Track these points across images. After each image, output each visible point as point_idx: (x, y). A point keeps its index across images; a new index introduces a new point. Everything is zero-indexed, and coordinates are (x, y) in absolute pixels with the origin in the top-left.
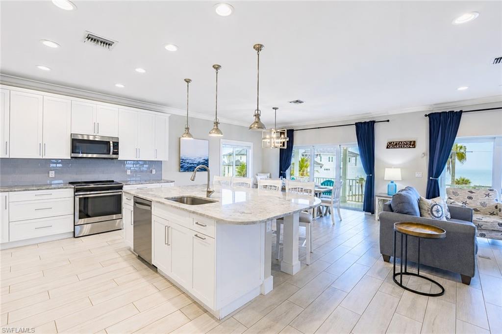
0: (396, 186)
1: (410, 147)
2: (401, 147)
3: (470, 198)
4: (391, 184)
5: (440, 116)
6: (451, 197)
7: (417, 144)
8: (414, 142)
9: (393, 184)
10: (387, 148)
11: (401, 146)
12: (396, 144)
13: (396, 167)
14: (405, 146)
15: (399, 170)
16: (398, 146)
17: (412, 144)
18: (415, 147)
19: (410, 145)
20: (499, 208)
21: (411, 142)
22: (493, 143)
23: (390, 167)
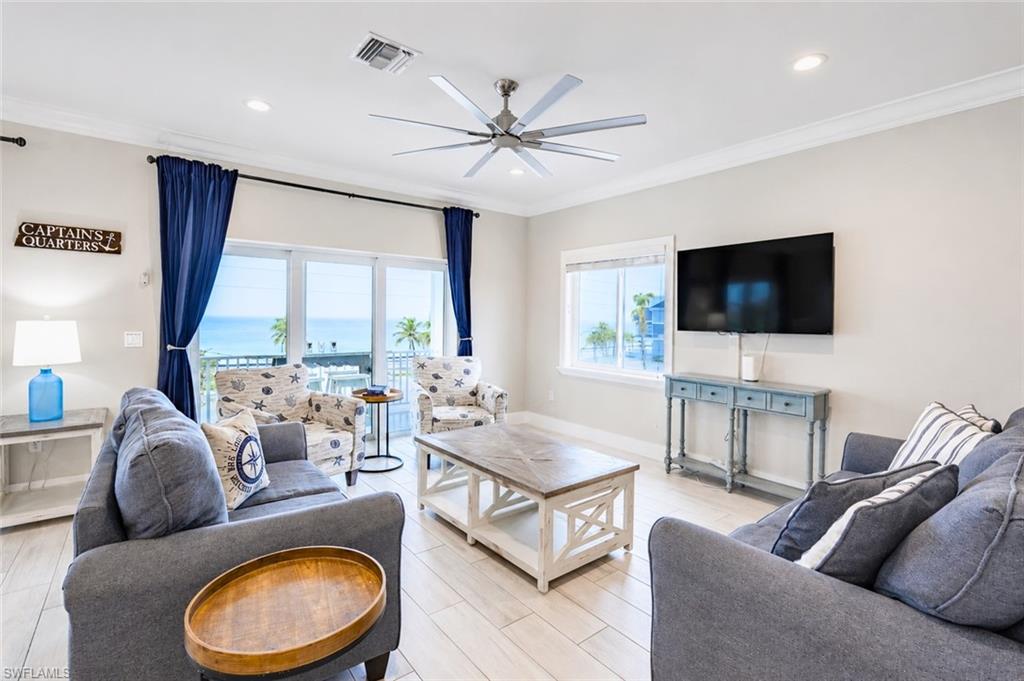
0: (61, 382)
1: (101, 251)
2: (73, 248)
3: (267, 391)
4: (41, 379)
5: (190, 172)
6: (230, 397)
7: (127, 243)
8: (118, 236)
9: (51, 379)
10: (19, 243)
11: (73, 245)
12: (55, 235)
13: (58, 315)
14: (86, 245)
15: (72, 325)
16: (60, 243)
17: (110, 242)
18: (118, 252)
19: (105, 242)
20: (314, 403)
21: (106, 233)
22: (285, 262)
23: (34, 314)
